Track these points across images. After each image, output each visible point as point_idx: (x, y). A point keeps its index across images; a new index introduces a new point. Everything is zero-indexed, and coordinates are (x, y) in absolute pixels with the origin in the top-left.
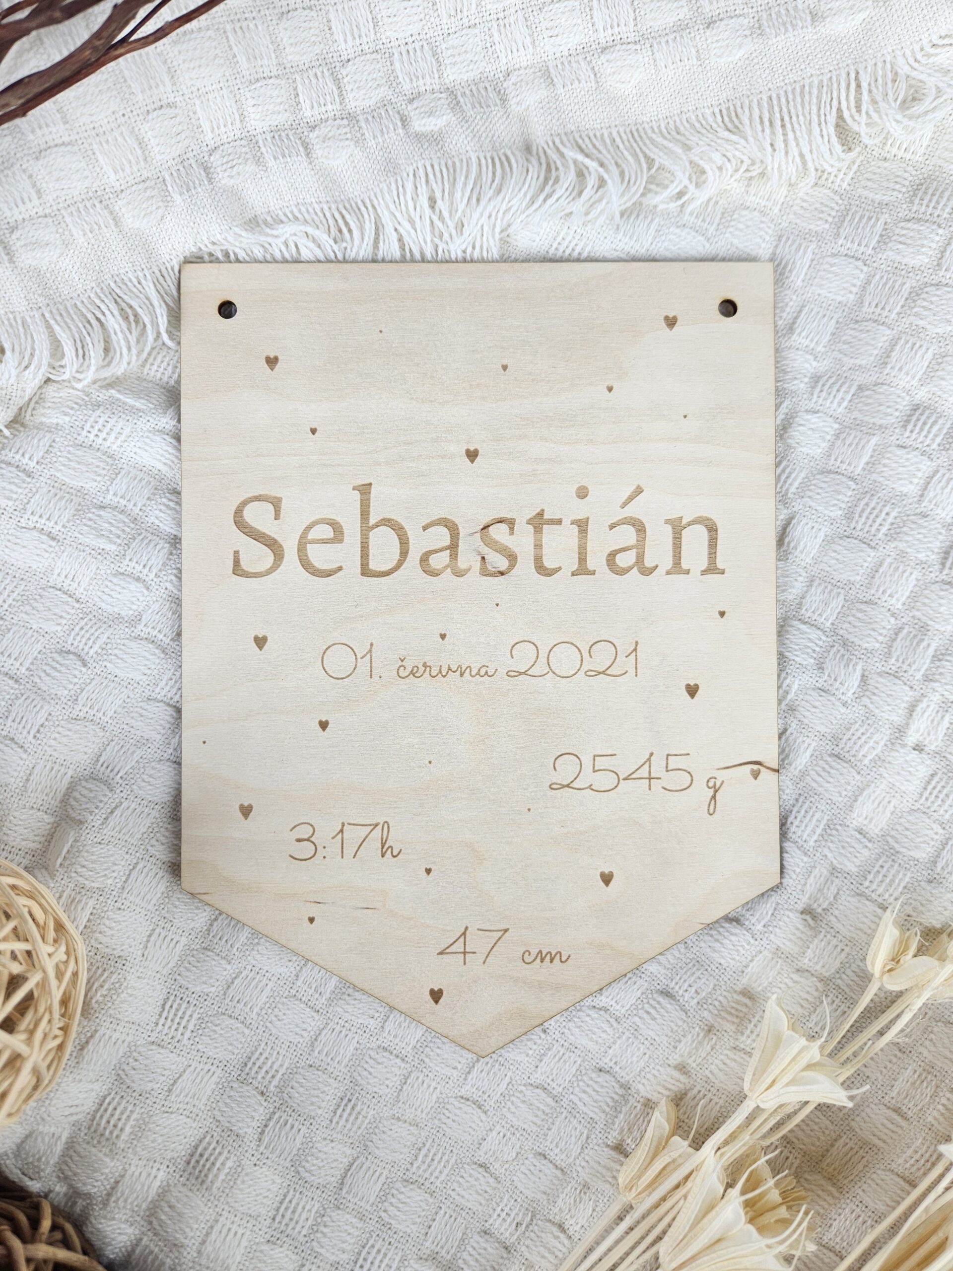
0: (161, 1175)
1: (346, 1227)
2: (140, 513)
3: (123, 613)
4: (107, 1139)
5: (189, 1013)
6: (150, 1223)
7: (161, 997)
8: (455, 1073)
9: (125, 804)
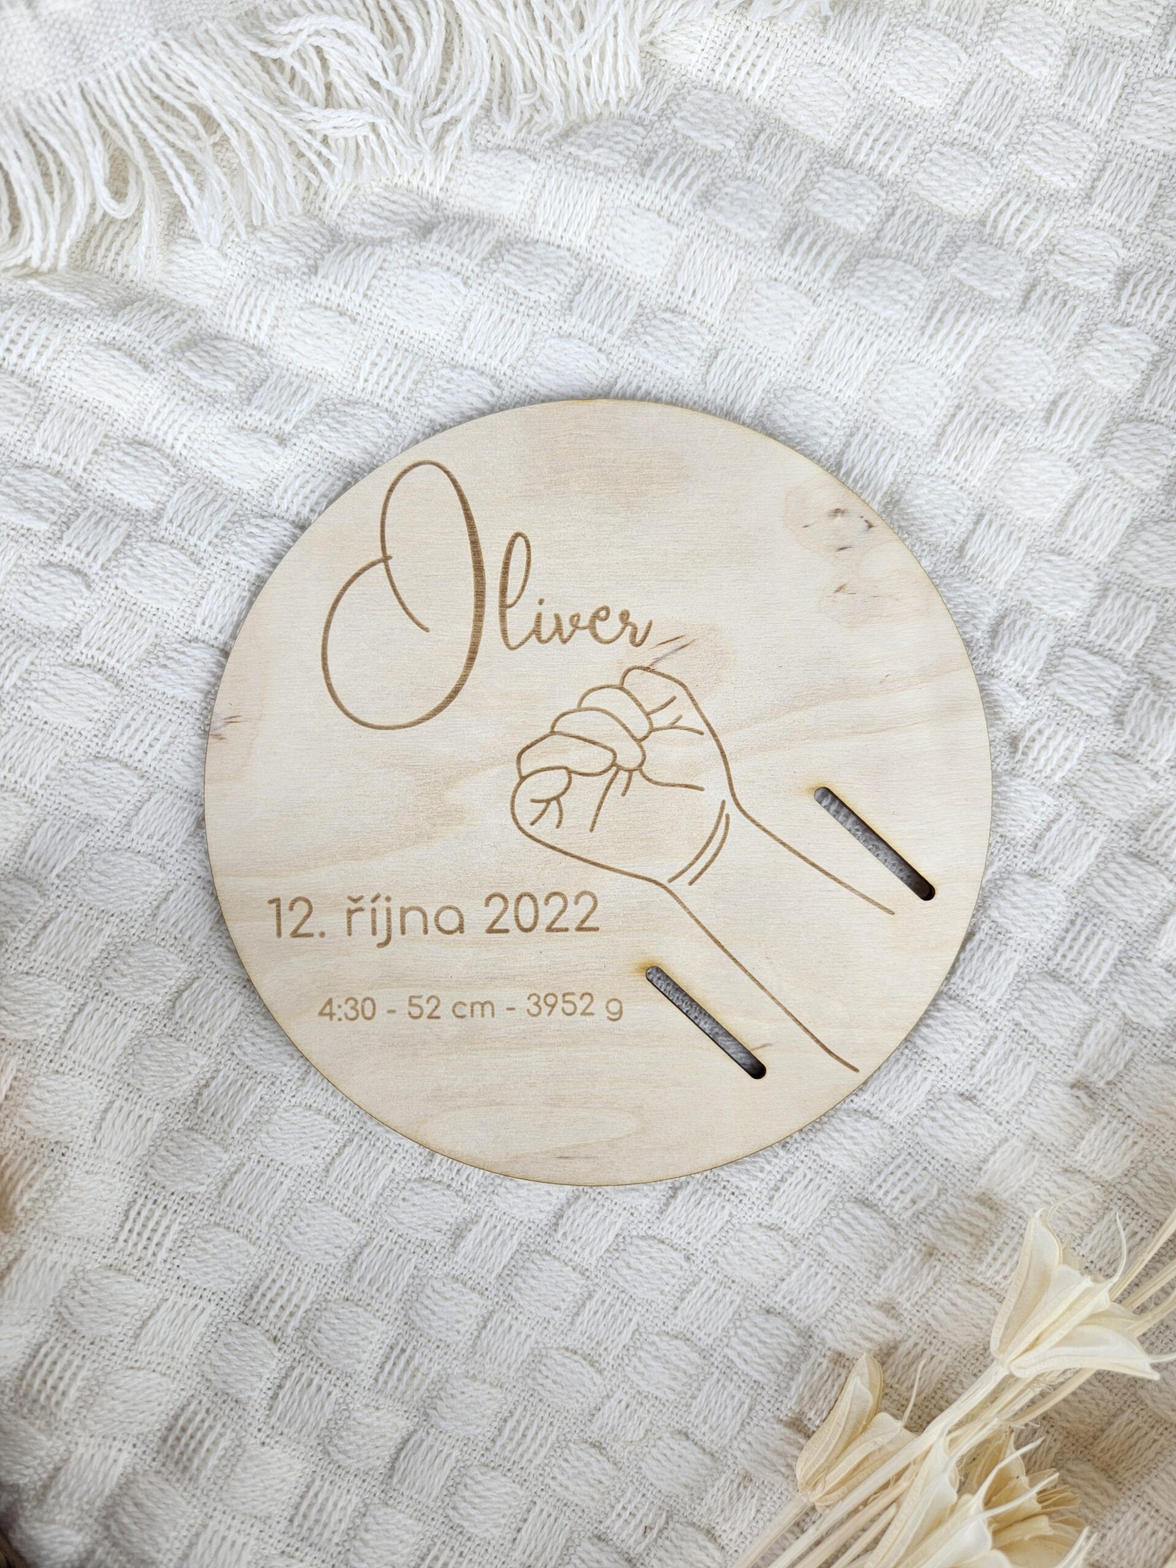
0: (124, 1458)
1: (397, 1532)
2: (85, 475)
3: (54, 626)
4: (43, 1408)
5: (165, 1223)
6: (107, 1528)
7: (123, 1200)
8: (557, 1315)
9: (64, 916)
